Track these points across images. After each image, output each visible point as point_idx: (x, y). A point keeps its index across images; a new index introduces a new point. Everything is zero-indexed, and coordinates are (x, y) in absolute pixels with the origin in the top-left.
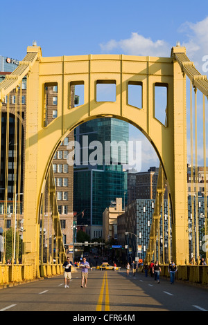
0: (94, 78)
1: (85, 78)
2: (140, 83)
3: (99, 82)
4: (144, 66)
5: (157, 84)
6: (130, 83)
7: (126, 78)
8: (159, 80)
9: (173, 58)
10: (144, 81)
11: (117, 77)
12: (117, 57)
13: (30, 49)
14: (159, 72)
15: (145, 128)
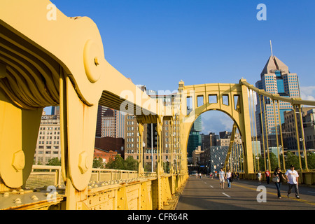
0: (208, 93)
1: (204, 94)
2: (228, 95)
3: (210, 95)
4: (229, 87)
5: (235, 95)
6: (224, 95)
7: (221, 93)
8: (236, 93)
9: (241, 84)
10: (229, 94)
11: (217, 93)
12: (217, 84)
13: (180, 83)
14: (236, 90)
15: (231, 114)
